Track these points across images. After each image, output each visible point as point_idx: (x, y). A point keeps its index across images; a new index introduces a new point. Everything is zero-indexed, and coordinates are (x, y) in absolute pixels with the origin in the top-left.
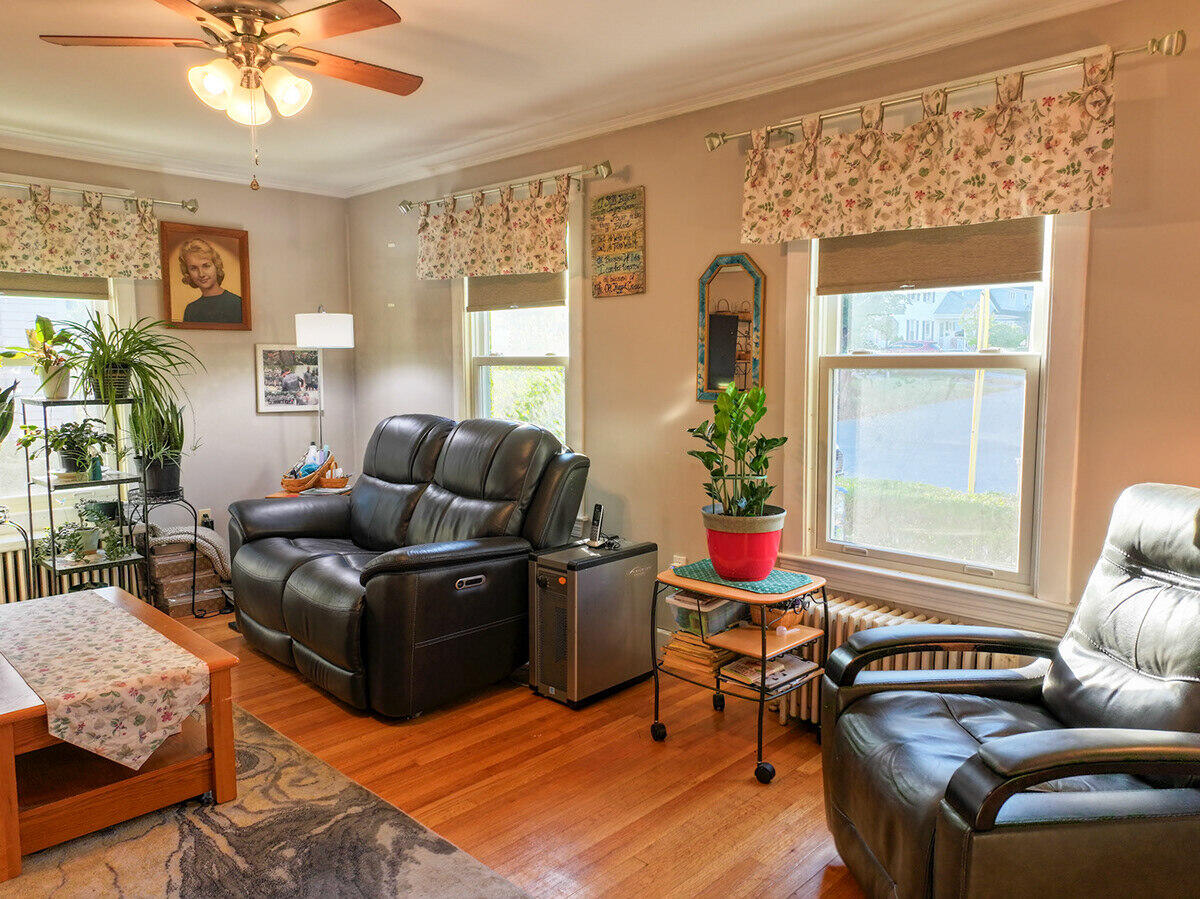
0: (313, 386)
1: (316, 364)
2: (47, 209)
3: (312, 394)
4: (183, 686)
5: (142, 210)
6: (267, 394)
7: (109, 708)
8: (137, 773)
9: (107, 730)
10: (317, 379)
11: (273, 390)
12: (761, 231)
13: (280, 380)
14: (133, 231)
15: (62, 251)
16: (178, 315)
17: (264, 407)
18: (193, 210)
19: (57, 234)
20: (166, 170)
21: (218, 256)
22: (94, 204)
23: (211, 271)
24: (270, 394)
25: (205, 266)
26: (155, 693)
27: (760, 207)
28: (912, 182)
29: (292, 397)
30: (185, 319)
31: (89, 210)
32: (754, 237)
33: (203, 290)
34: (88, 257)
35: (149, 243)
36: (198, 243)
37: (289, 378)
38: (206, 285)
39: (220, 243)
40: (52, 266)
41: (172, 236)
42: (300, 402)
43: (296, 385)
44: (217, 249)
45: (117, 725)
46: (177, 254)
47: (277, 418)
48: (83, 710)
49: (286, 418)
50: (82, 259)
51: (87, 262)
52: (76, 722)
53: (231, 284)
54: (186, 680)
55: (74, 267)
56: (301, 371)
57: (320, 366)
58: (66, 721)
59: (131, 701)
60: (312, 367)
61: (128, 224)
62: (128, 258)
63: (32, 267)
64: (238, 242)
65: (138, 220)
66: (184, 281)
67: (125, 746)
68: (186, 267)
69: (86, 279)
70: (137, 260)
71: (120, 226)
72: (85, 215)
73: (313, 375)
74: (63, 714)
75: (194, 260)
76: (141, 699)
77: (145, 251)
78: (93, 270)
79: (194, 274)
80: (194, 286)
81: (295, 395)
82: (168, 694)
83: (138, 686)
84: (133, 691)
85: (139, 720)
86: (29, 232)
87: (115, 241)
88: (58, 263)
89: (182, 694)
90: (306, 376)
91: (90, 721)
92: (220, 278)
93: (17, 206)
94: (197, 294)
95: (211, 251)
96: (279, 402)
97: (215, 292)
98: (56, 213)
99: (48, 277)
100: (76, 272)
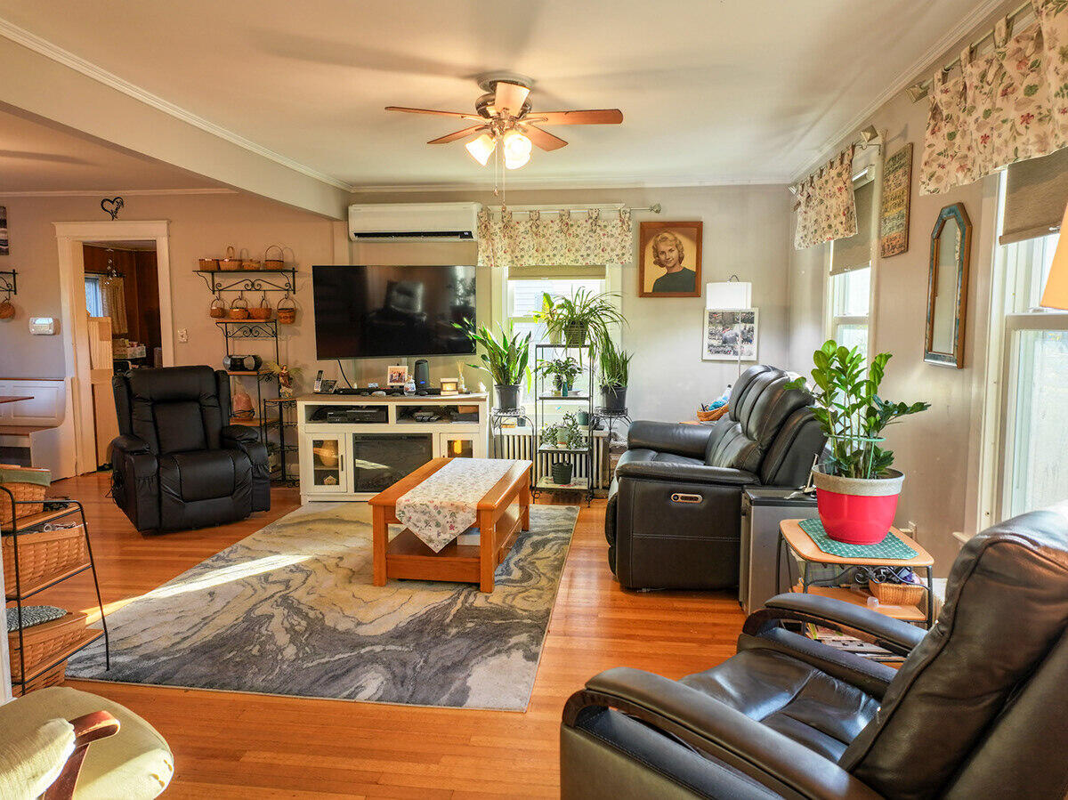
0: (748, 340)
1: (752, 322)
2: (567, 224)
3: (747, 347)
4: (461, 512)
5: (623, 216)
6: (709, 346)
7: (424, 513)
8: (436, 555)
9: (422, 524)
10: (752, 336)
11: (715, 343)
12: (939, 179)
13: (721, 335)
14: (616, 232)
15: (574, 249)
16: (648, 288)
17: (707, 356)
18: (657, 212)
19: (571, 239)
20: (647, 185)
21: (680, 242)
22: (594, 217)
23: (675, 254)
24: (712, 345)
25: (671, 251)
26: (446, 512)
27: (939, 154)
28: (1018, 104)
29: (729, 349)
30: (653, 290)
31: (591, 221)
32: (932, 188)
33: (668, 268)
34: (589, 252)
35: (626, 238)
36: (666, 235)
37: (728, 334)
38: (670, 265)
39: (681, 233)
40: (567, 260)
41: (648, 232)
42: (736, 353)
43: (734, 340)
44: (680, 237)
45: (427, 523)
46: (651, 244)
47: (718, 365)
48: (412, 510)
49: (726, 366)
50: (585, 254)
51: (588, 255)
52: (408, 515)
53: (689, 263)
54: (463, 509)
55: (580, 259)
56: (738, 328)
57: (755, 325)
58: (403, 512)
59: (434, 512)
60: (748, 326)
61: (614, 227)
62: (612, 250)
63: (559, 262)
64: (694, 230)
65: (620, 224)
66: (655, 263)
67: (429, 537)
68: (657, 253)
69: (587, 266)
70: (618, 251)
71: (609, 228)
72: (588, 225)
73: (749, 331)
74: (403, 509)
75: (663, 247)
76: (439, 513)
77: (623, 244)
78: (592, 260)
79: (662, 257)
80: (662, 266)
81: (732, 347)
82: (453, 515)
83: (439, 505)
84: (436, 507)
85: (438, 525)
86: (557, 239)
87: (606, 239)
88: (572, 258)
89: (460, 516)
90: (743, 333)
91: (415, 517)
92: (681, 259)
93: (551, 225)
94: (663, 271)
95: (676, 239)
96: (719, 352)
97: (676, 270)
98: (572, 225)
99: (567, 267)
100: (582, 262)
